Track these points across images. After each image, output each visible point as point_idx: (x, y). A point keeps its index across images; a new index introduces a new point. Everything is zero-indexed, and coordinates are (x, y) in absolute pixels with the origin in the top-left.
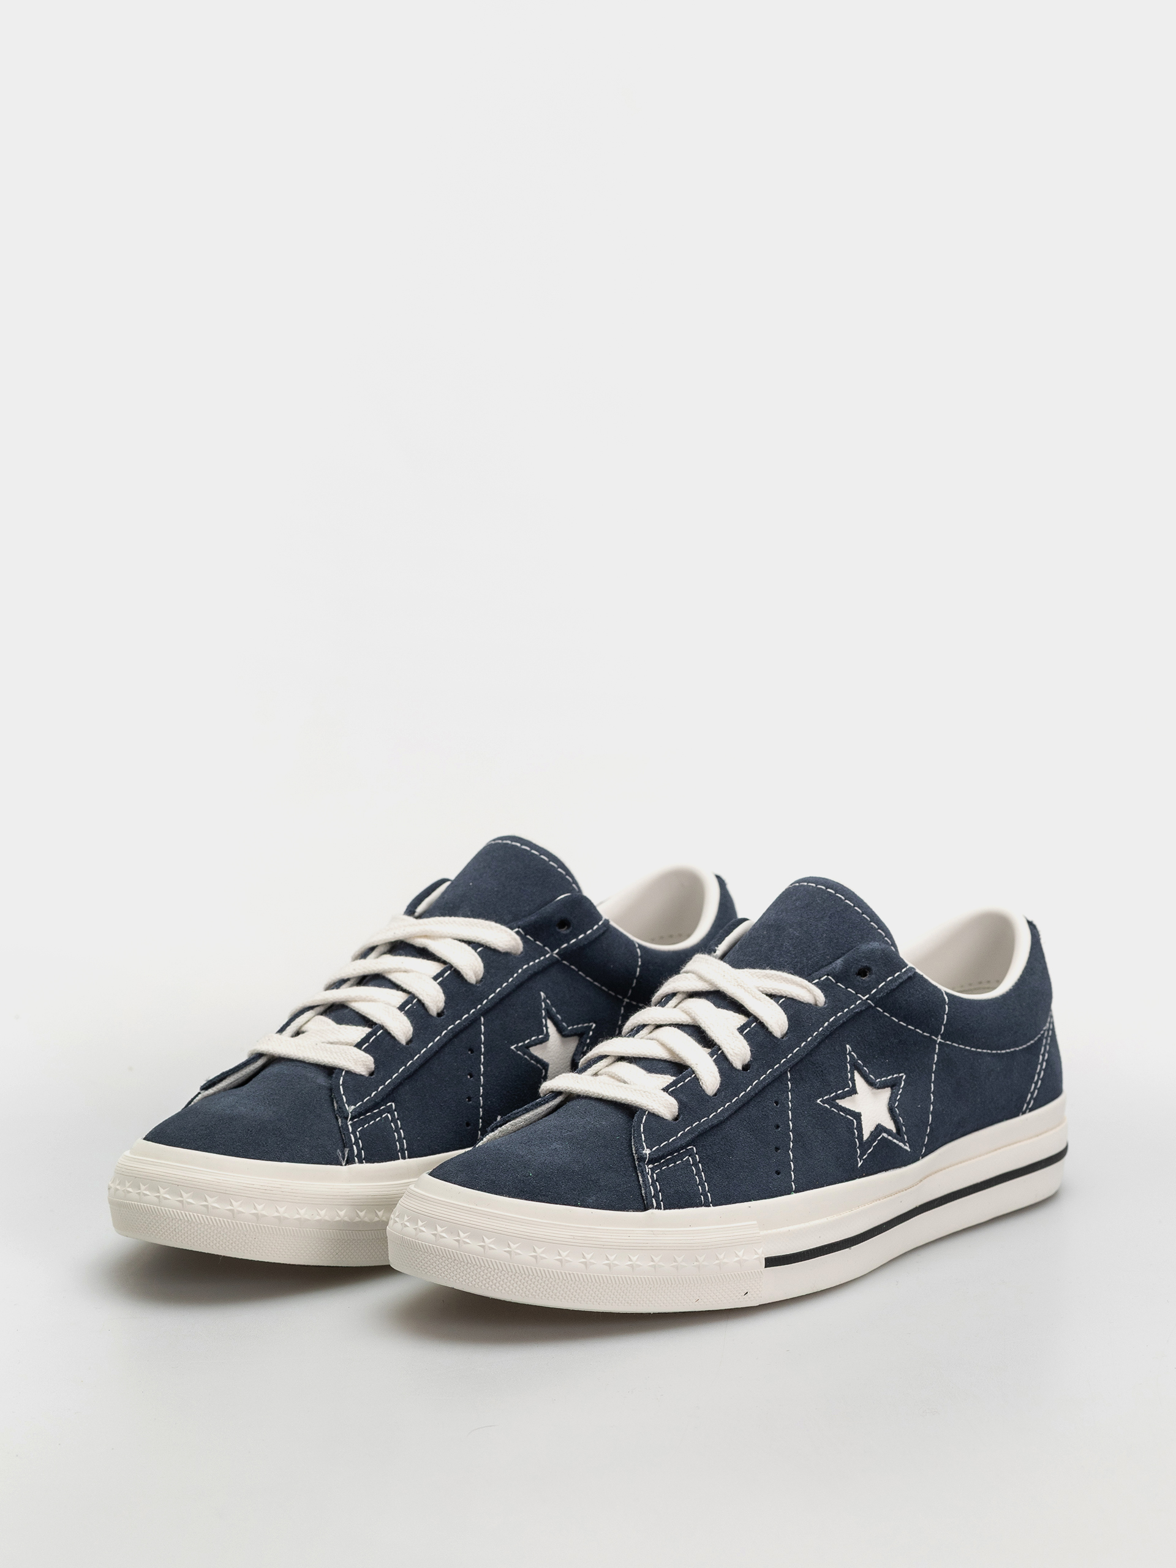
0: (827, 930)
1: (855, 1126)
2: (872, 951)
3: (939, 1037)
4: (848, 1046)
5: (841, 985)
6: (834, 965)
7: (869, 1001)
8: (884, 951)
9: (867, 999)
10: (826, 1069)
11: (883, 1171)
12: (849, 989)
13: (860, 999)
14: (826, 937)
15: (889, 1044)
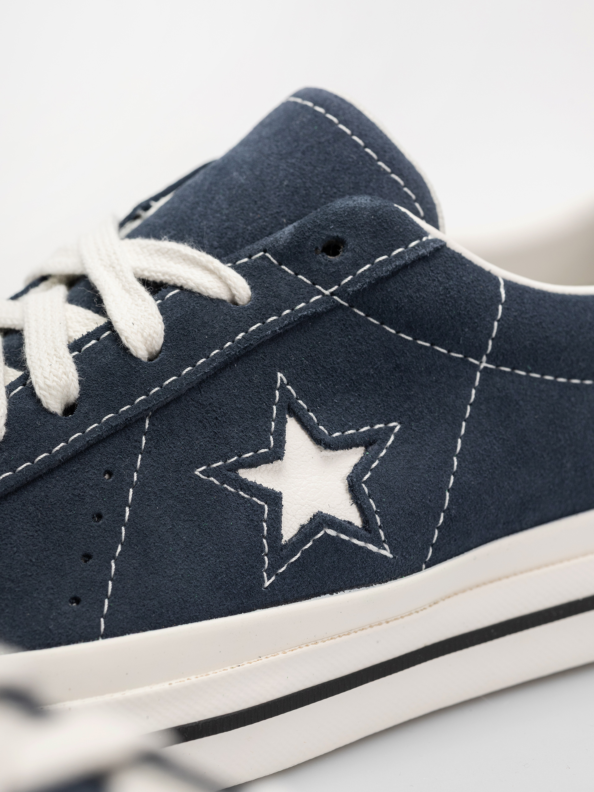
0: (293, 174)
1: (266, 516)
2: (353, 212)
3: (484, 358)
4: (280, 375)
5: (287, 269)
6: (278, 235)
7: (335, 297)
8: (376, 212)
9: (332, 294)
10: (225, 414)
11: (325, 594)
12: (300, 277)
13: (319, 293)
14: (287, 186)
15: (372, 372)
